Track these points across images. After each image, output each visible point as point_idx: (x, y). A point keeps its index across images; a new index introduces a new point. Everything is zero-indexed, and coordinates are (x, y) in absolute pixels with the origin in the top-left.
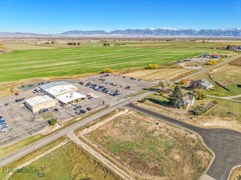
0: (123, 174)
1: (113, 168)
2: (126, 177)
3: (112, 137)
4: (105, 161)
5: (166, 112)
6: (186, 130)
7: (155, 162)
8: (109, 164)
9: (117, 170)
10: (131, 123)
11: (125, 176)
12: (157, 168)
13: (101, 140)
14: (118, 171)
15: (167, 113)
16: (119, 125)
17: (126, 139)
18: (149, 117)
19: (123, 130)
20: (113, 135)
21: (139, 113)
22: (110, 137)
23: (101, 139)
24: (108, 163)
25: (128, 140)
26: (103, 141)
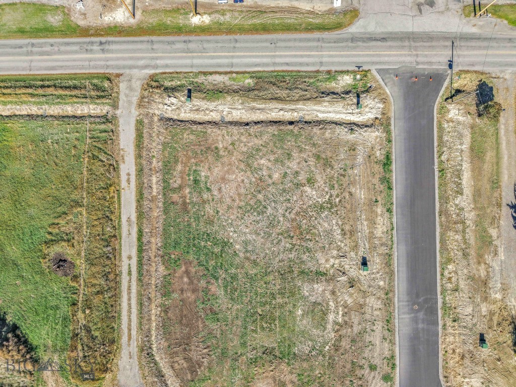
0: (130, 320)
1: (126, 288)
2: (130, 330)
3: (210, 198)
4: (130, 258)
5: (465, 243)
6: (393, 357)
7: (211, 353)
8: (130, 273)
9: (129, 299)
10: (307, 189)
11: (130, 325)
12: (200, 367)
13: (179, 181)
14: (130, 305)
15: (464, 247)
16: (269, 164)
17: (231, 234)
18: (387, 214)
19: (260, 197)
20: (220, 189)
21: (387, 162)
22: (208, 189)
23: (182, 178)
24: (130, 268)
25: (232, 241)
26: (180, 188)
